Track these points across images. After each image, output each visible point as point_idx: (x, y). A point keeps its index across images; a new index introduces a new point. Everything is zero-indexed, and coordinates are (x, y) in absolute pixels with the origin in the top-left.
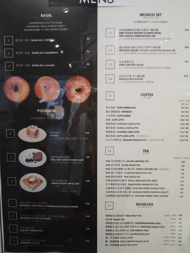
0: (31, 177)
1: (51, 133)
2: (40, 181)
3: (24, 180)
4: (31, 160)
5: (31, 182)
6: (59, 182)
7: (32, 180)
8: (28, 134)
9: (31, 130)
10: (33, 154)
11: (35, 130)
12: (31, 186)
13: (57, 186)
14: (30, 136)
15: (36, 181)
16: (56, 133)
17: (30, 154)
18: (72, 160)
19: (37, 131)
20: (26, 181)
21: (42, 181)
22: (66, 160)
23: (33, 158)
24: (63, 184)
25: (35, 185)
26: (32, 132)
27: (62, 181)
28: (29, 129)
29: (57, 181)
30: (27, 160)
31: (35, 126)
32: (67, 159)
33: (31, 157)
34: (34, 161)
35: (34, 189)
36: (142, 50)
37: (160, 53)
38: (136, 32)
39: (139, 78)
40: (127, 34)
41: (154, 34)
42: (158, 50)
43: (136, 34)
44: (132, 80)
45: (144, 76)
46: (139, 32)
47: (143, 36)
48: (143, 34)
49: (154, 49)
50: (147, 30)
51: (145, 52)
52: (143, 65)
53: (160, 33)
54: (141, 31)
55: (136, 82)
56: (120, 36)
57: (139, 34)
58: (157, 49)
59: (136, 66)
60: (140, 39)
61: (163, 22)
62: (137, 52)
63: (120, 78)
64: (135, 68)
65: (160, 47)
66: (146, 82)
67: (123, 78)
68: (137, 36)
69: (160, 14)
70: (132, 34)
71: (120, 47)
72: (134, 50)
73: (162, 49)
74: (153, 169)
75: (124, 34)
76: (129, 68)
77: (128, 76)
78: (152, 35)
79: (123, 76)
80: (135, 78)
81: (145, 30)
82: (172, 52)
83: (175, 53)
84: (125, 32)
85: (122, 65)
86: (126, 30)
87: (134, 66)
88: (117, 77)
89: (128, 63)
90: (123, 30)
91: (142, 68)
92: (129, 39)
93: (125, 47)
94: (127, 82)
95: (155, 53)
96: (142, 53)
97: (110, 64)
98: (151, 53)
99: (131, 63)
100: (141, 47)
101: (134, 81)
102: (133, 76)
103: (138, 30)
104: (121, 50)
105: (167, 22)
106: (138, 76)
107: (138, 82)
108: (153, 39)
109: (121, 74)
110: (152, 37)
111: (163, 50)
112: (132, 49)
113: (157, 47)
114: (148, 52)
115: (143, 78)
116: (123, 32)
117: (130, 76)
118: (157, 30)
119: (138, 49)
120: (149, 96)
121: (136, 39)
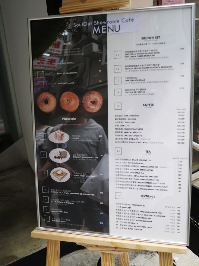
0: (59, 170)
1: (73, 136)
2: (65, 173)
3: (54, 172)
4: (59, 157)
5: (58, 175)
6: (79, 175)
7: (59, 172)
8: (56, 137)
9: (58, 134)
10: (60, 152)
11: (61, 134)
12: (59, 177)
13: (78, 178)
14: (57, 139)
15: (62, 174)
16: (77, 136)
17: (57, 153)
18: (89, 157)
19: (62, 135)
20: (55, 173)
21: (66, 174)
22: (84, 157)
23: (59, 156)
24: (83, 176)
25: (61, 177)
26: (58, 135)
27: (81, 174)
28: (56, 133)
29: (78, 173)
30: (55, 157)
31: (61, 131)
32: (86, 156)
33: (58, 155)
34: (60, 158)
35: (61, 180)
36: (144, 68)
37: (159, 70)
38: (138, 53)
39: (141, 91)
40: (131, 55)
41: (153, 54)
42: (158, 67)
43: (139, 55)
44: (136, 93)
45: (145, 89)
46: (141, 52)
47: (144, 56)
48: (145, 55)
49: (154, 66)
50: (148, 51)
51: (147, 69)
52: (144, 80)
53: (158, 53)
54: (143, 52)
55: (139, 94)
56: (125, 57)
57: (141, 55)
58: (156, 67)
59: (139, 81)
60: (142, 58)
61: (161, 43)
62: (139, 70)
63: (126, 91)
64: (138, 83)
65: (159, 65)
66: (148, 94)
67: (128, 91)
68: (140, 56)
69: (159, 37)
70: (135, 55)
71: (126, 66)
72: (137, 68)
73: (160, 66)
74: (155, 167)
75: (129, 55)
76: (133, 83)
77: (132, 90)
78: (152, 54)
79: (128, 90)
80: (138, 91)
81: (146, 51)
82: (169, 68)
83: (172, 69)
84: (129, 53)
85: (128, 81)
86: (130, 52)
87: (137, 81)
88: (124, 91)
89: (132, 79)
90: (128, 52)
91: (144, 82)
92: (133, 59)
93: (130, 66)
94: (131, 94)
95: (155, 70)
96: (144, 70)
97: (118, 81)
98: (151, 70)
99: (135, 79)
100: (143, 65)
101: (138, 93)
102: (137, 89)
103: (140, 51)
104: (127, 69)
105: (165, 43)
106: (141, 89)
107: (141, 94)
108: (153, 58)
109: (127, 89)
110: (152, 57)
111: (162, 67)
112: (135, 67)
113: (156, 65)
114: (148, 69)
115: (145, 91)
116: (128, 53)
117: (134, 90)
118: (156, 50)
119: (140, 67)
120: (150, 105)
121: (138, 59)
